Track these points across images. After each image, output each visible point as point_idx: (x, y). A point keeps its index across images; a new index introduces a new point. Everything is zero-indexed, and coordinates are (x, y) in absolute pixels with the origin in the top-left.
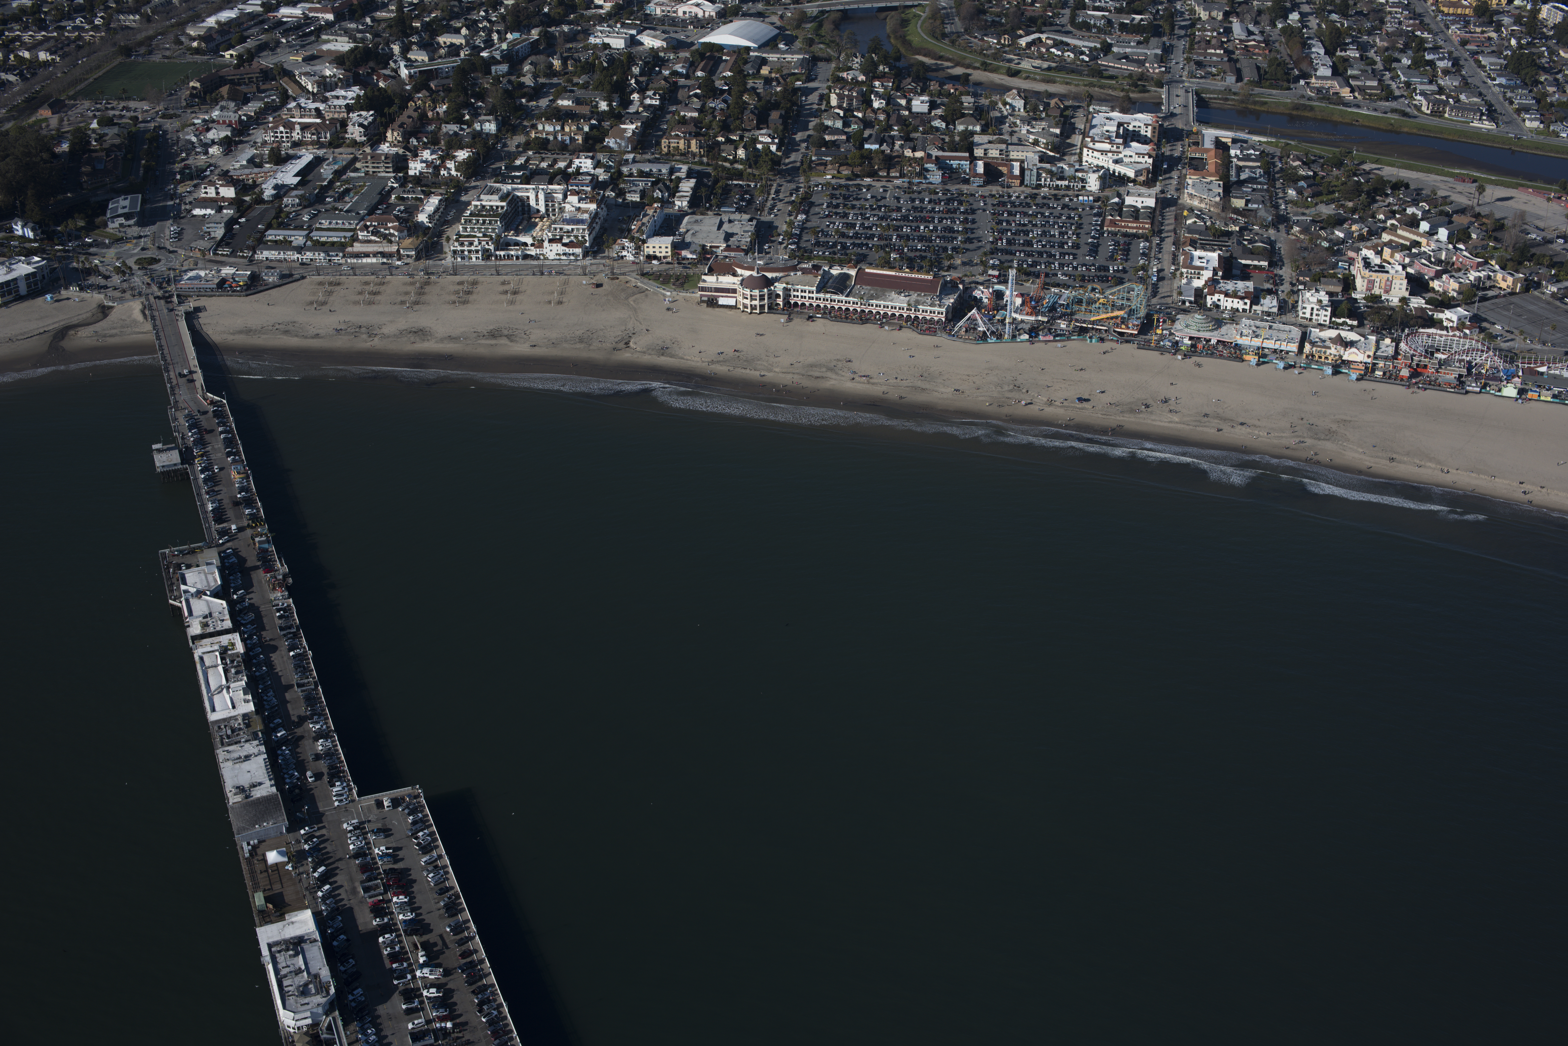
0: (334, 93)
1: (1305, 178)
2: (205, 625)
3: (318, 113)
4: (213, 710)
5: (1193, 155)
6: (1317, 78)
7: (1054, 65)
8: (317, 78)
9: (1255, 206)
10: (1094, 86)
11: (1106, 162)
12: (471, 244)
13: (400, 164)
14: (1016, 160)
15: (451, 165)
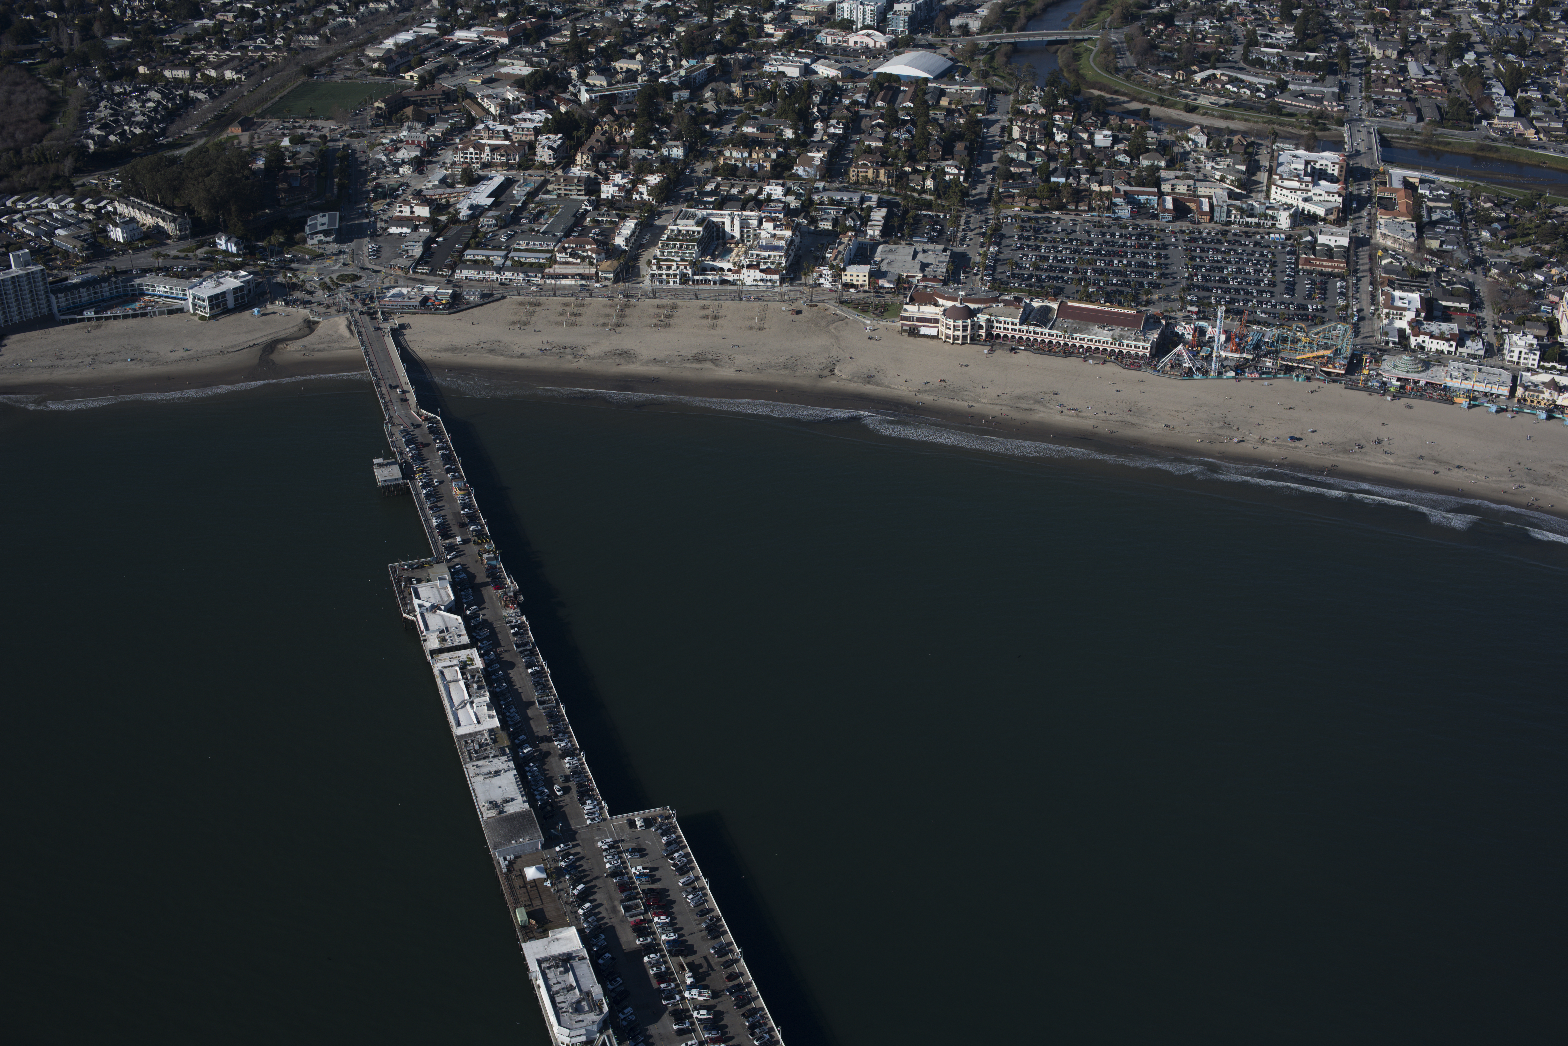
0: (520, 116)
1: (1499, 220)
2: (443, 640)
3: (506, 135)
4: (459, 724)
5: (1382, 195)
6: (1500, 119)
7: (1231, 101)
8: (500, 101)
9: (1450, 247)
10: (1274, 123)
11: (1295, 200)
12: (669, 268)
13: (592, 187)
14: (1204, 197)
15: (643, 189)
